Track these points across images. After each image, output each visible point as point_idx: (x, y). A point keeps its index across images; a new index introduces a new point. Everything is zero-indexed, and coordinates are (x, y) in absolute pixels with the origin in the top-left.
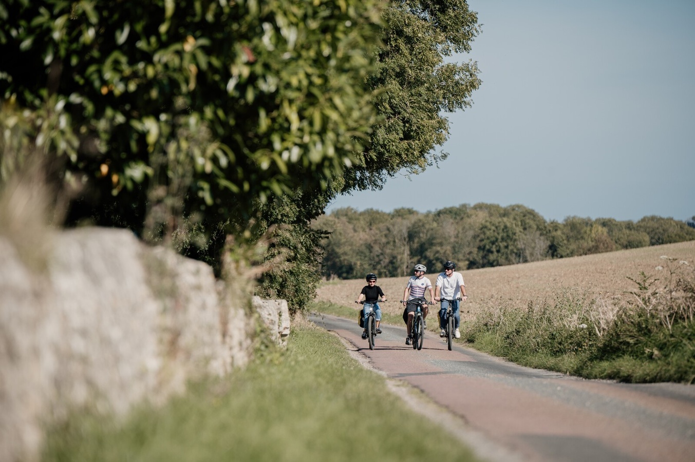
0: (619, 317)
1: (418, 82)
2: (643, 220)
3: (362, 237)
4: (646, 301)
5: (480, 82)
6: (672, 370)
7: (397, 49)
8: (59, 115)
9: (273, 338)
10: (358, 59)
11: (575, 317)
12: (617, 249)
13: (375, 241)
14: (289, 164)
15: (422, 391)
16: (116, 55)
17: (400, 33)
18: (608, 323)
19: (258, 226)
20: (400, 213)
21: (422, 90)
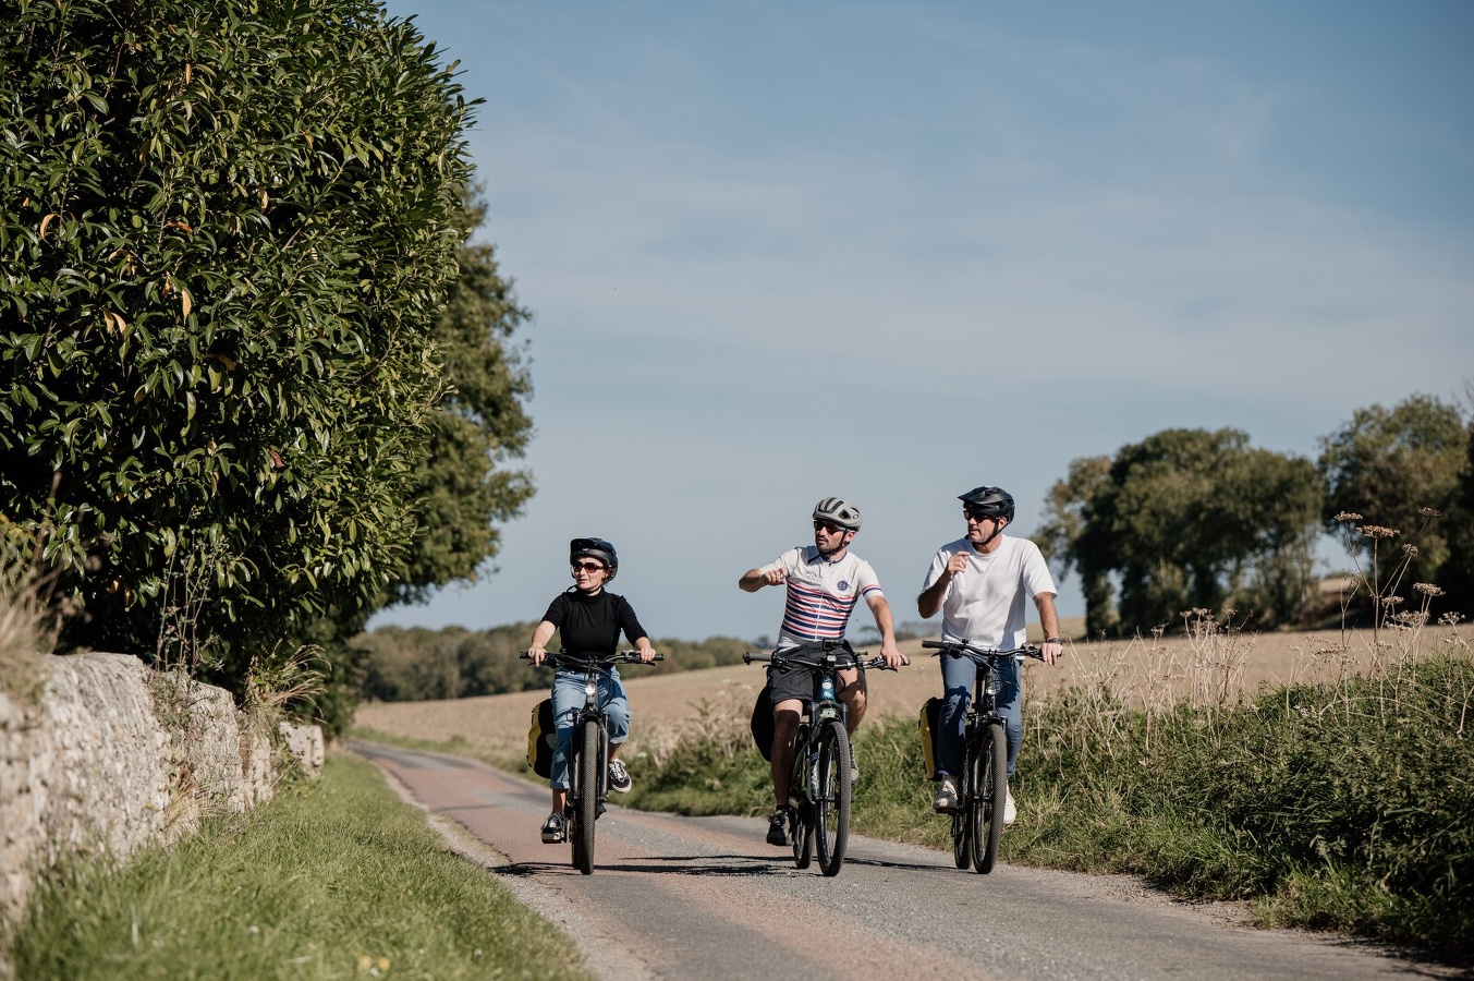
0: (680, 745)
1: (469, 490)
2: (710, 640)
3: (408, 656)
4: (708, 728)
5: (535, 491)
6: (732, 802)
7: (446, 455)
8: (68, 525)
9: (304, 769)
10: (398, 465)
11: (634, 745)
12: (680, 671)
13: (423, 662)
14: (320, 579)
15: (466, 827)
16: (132, 460)
17: (450, 438)
18: (667, 752)
19: (285, 645)
20: (450, 631)
21: (473, 498)
